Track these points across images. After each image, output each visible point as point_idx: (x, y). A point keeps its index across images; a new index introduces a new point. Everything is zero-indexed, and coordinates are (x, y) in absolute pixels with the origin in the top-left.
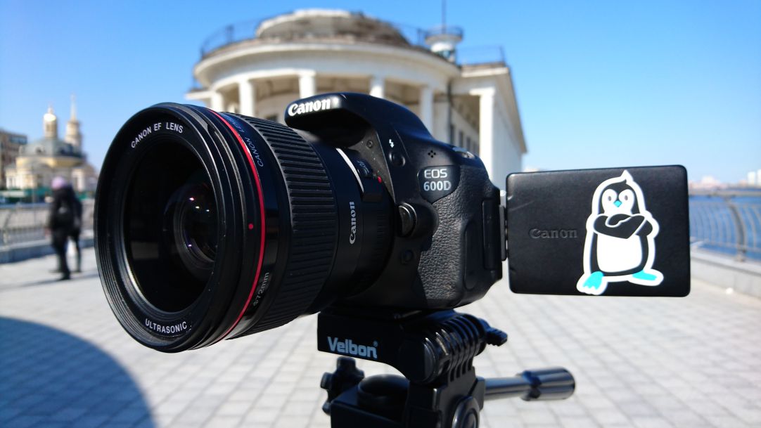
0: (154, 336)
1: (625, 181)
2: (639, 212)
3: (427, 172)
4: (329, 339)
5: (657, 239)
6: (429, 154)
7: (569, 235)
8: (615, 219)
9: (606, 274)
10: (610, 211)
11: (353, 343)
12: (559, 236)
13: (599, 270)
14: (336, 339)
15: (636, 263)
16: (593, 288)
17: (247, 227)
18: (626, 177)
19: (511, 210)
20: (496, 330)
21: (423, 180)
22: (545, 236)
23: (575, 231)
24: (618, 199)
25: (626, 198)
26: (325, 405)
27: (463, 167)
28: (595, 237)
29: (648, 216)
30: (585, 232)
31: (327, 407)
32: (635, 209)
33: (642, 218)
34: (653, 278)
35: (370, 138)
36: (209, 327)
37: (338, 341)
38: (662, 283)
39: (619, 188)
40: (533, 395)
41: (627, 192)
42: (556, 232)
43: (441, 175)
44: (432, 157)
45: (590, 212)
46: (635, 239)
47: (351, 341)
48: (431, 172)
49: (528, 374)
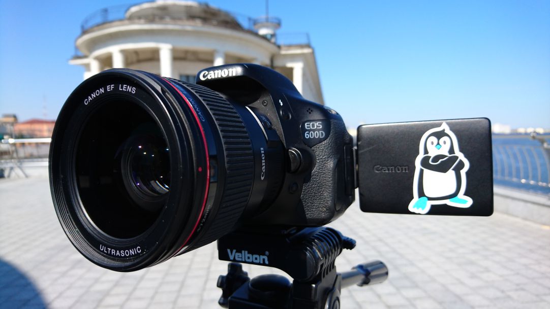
0: (108, 258)
1: (444, 130)
2: (454, 153)
3: (307, 124)
4: (229, 251)
5: (468, 173)
6: (308, 111)
7: (402, 170)
8: (437, 158)
9: (430, 199)
10: (433, 152)
11: (248, 253)
12: (395, 170)
13: (424, 196)
14: (234, 251)
15: (452, 190)
16: (420, 209)
17: (197, 170)
18: (445, 127)
19: (360, 152)
20: (348, 238)
21: (304, 130)
22: (385, 170)
23: (407, 167)
24: (438, 144)
25: (445, 143)
26: (220, 299)
27: (332, 121)
28: (422, 172)
29: (461, 156)
30: (414, 167)
31: (222, 301)
32: (451, 151)
33: (457, 158)
34: (465, 202)
35: (264, 99)
36: (165, 250)
37: (236, 252)
38: (472, 206)
39: (439, 135)
40: (366, 282)
41: (445, 138)
42: (393, 168)
43: (317, 126)
44: (310, 113)
45: (417, 153)
46: (451, 173)
47: (246, 252)
48: (309, 124)
49: (361, 267)
